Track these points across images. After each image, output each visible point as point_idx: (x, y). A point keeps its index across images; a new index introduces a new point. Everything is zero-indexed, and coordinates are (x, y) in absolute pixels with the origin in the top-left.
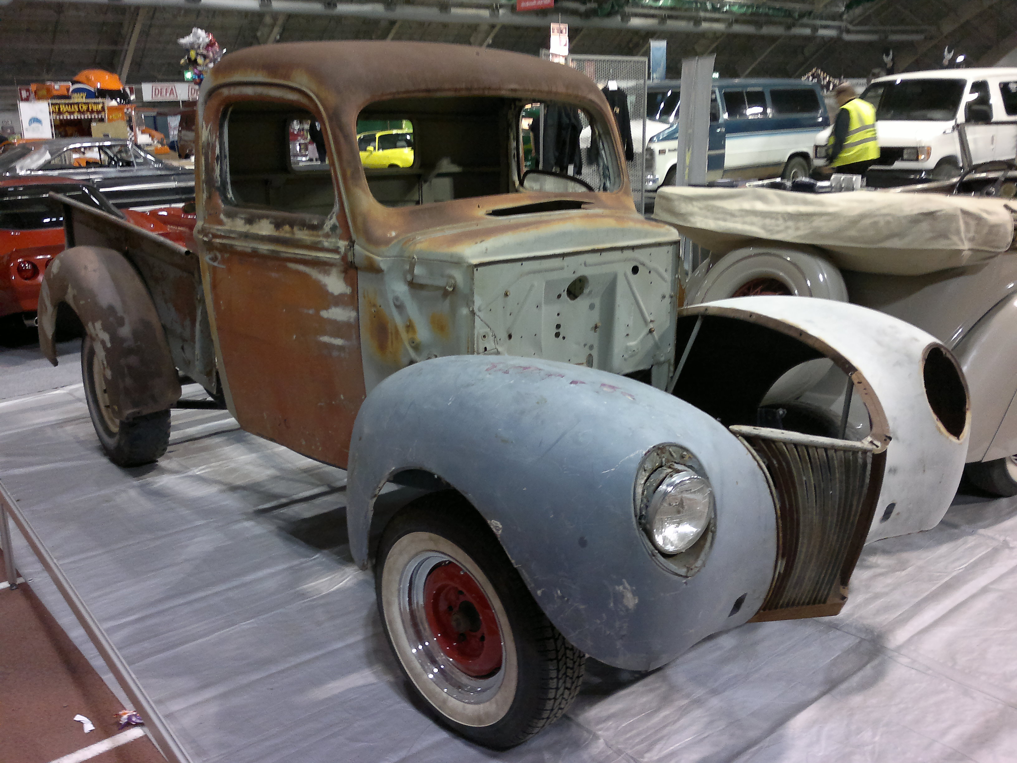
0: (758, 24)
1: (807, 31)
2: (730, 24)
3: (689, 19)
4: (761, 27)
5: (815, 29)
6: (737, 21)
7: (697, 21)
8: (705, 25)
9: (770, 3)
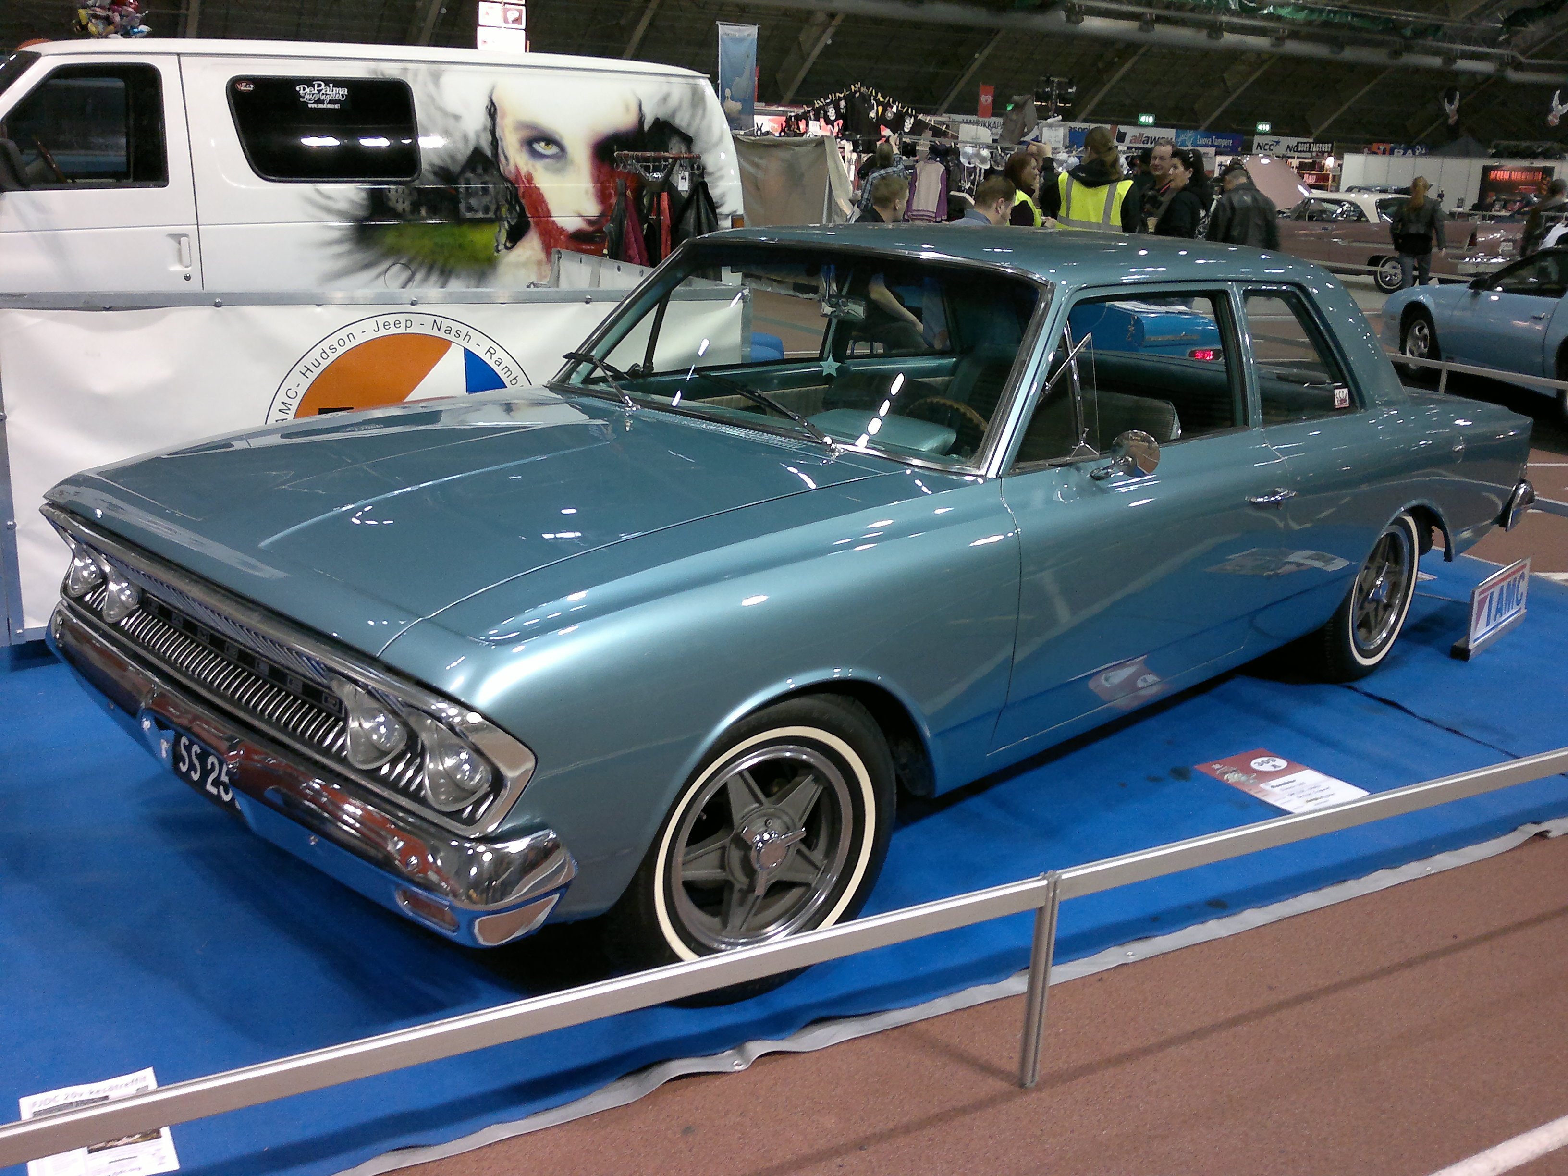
0: (1337, 43)
1: (1436, 62)
2: (1280, 40)
3: (1198, 25)
4: (1341, 47)
5: (1450, 58)
6: (1295, 35)
7: (1215, 30)
8: (1229, 38)
9: (1356, 7)
